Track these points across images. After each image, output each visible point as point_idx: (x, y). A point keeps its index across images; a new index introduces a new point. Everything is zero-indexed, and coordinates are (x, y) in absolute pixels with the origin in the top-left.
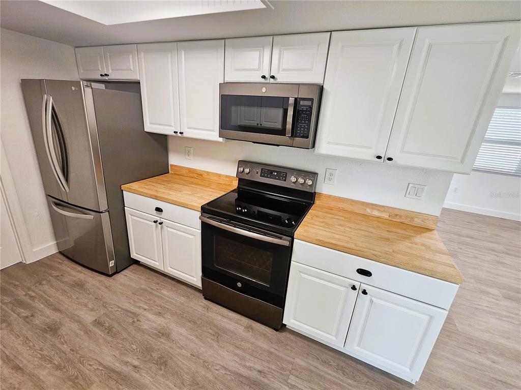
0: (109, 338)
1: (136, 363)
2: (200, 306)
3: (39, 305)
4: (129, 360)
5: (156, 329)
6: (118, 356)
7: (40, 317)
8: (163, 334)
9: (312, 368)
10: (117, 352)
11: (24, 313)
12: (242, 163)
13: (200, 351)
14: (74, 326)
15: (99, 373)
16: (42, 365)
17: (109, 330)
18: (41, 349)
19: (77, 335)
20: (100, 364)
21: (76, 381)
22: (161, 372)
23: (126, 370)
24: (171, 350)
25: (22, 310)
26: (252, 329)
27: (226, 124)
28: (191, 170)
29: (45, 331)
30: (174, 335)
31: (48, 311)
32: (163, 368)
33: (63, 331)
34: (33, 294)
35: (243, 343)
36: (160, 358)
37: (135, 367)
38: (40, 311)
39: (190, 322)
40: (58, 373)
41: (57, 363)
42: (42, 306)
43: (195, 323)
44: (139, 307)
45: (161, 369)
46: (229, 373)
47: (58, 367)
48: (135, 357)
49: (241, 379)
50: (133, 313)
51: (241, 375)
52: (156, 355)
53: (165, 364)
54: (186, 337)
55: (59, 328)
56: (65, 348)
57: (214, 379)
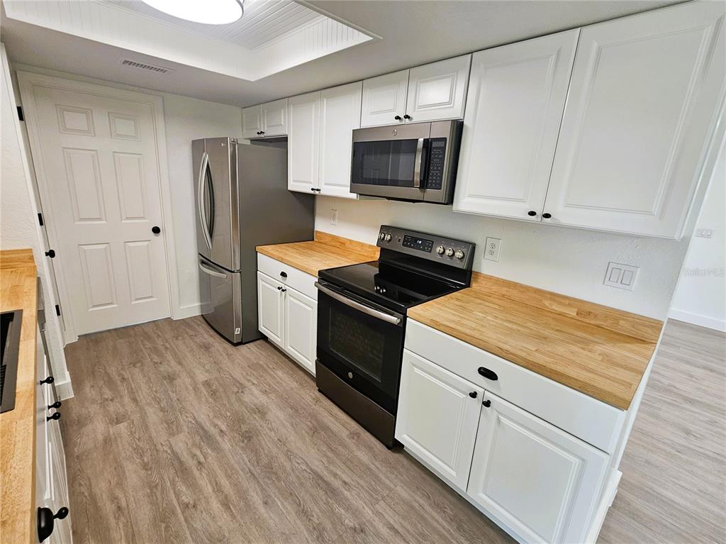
0: (211, 400)
1: (224, 428)
2: (310, 395)
3: (169, 356)
4: (219, 423)
5: (255, 405)
6: (211, 417)
7: (166, 366)
8: (259, 411)
9: (416, 505)
10: (212, 413)
11: (156, 359)
12: (384, 229)
13: (289, 439)
14: (188, 381)
15: (190, 425)
16: (151, 404)
17: (214, 393)
18: (156, 392)
19: (187, 389)
20: (194, 418)
21: (171, 425)
22: (242, 445)
23: (213, 431)
24: (259, 428)
25: (155, 357)
26: (358, 437)
27: (358, 177)
28: (334, 238)
29: (164, 378)
30: (270, 416)
31: (173, 363)
32: (246, 441)
33: (178, 382)
34: (168, 346)
35: (340, 448)
36: (246, 431)
37: (221, 431)
38: (168, 361)
39: (292, 408)
40: (161, 414)
41: (162, 405)
42: (171, 357)
43: (297, 411)
44: (249, 381)
45: (243, 441)
46: (308, 471)
47: (162, 410)
48: (225, 423)
49: (320, 482)
50: (240, 384)
51: (321, 478)
52: (244, 428)
53: (249, 438)
54: (282, 422)
55: (176, 379)
56: (173, 396)
57: (290, 471)
